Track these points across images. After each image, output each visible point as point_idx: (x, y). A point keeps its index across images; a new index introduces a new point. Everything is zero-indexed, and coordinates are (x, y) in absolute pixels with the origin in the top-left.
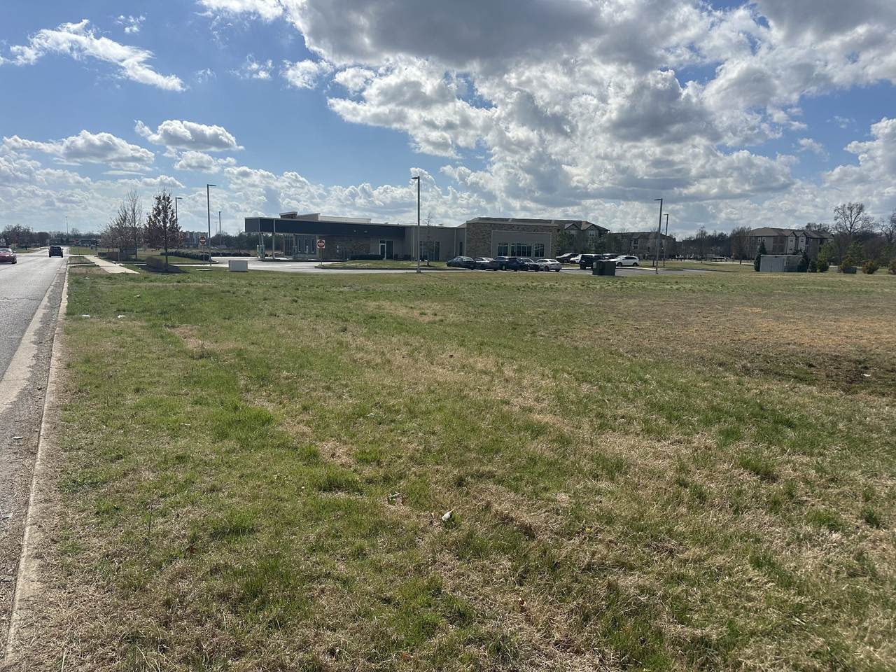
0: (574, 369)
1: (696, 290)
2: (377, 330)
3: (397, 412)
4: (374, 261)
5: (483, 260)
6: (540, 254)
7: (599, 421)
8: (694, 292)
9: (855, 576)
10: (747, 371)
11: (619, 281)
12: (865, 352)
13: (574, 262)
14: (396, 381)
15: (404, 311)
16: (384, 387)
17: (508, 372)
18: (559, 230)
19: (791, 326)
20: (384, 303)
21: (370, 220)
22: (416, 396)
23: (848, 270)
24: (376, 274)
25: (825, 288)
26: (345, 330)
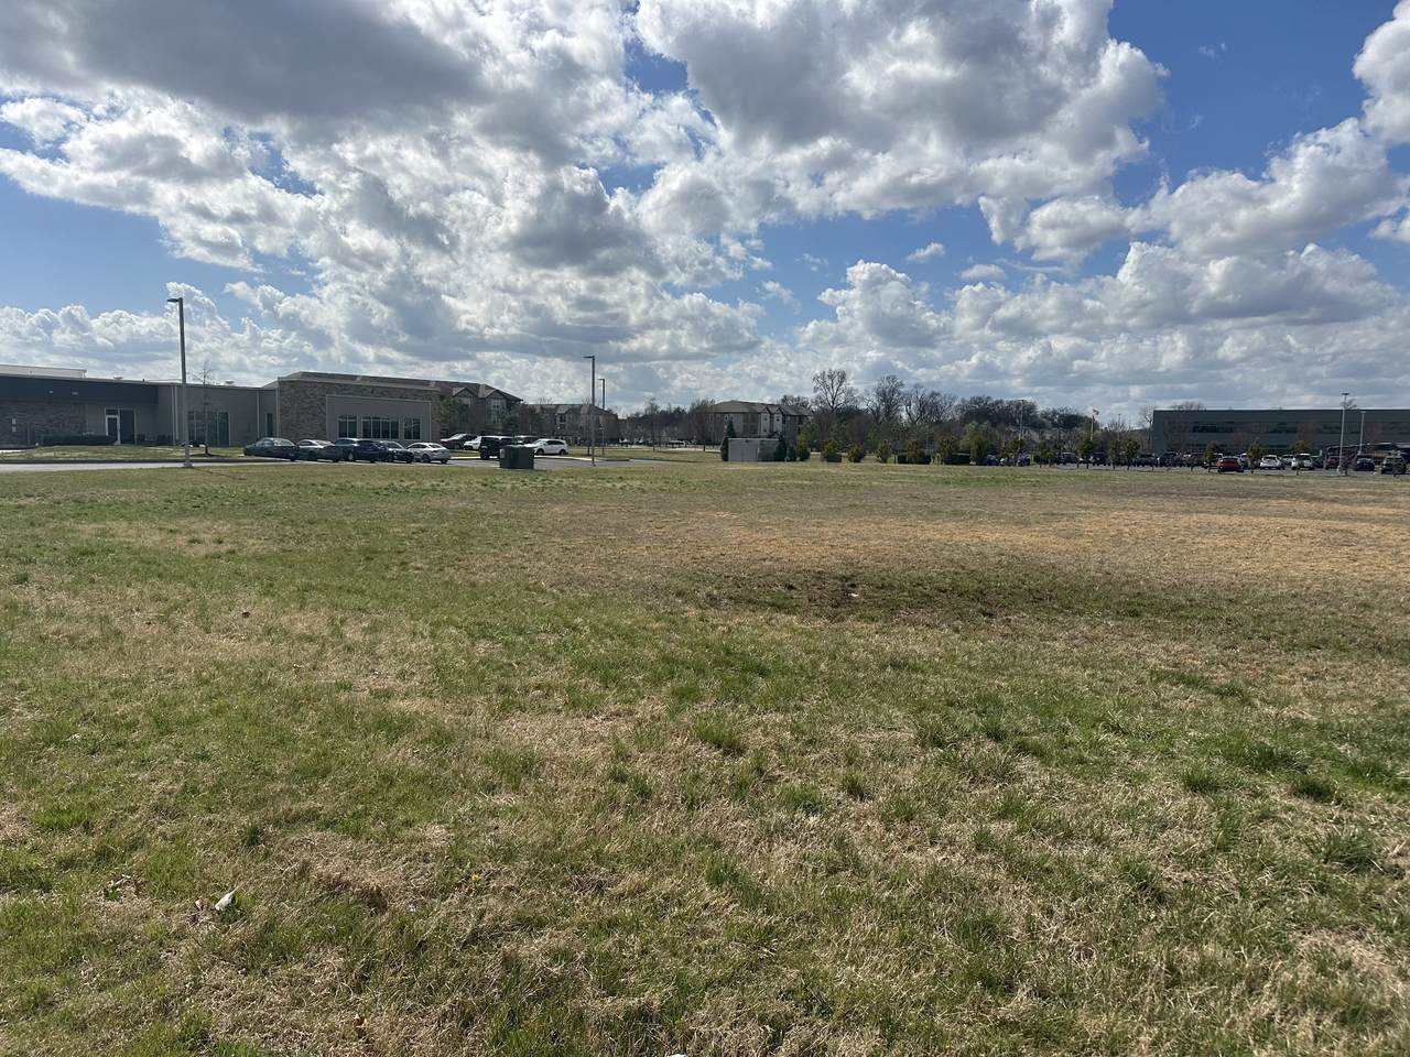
0: (466, 619)
1: (646, 489)
2: (95, 576)
3: (131, 726)
4: (96, 448)
5: (311, 444)
6: (414, 434)
7: (501, 699)
8: (644, 491)
9: (836, 872)
10: (713, 601)
11: (541, 478)
12: (852, 564)
13: (470, 448)
14: (132, 668)
15: (157, 538)
16: (104, 682)
17: (352, 634)
18: (442, 397)
19: (766, 536)
20: (114, 525)
21: (85, 371)
22: (172, 693)
23: (832, 458)
24: (98, 472)
25: (806, 482)
26: (23, 580)
